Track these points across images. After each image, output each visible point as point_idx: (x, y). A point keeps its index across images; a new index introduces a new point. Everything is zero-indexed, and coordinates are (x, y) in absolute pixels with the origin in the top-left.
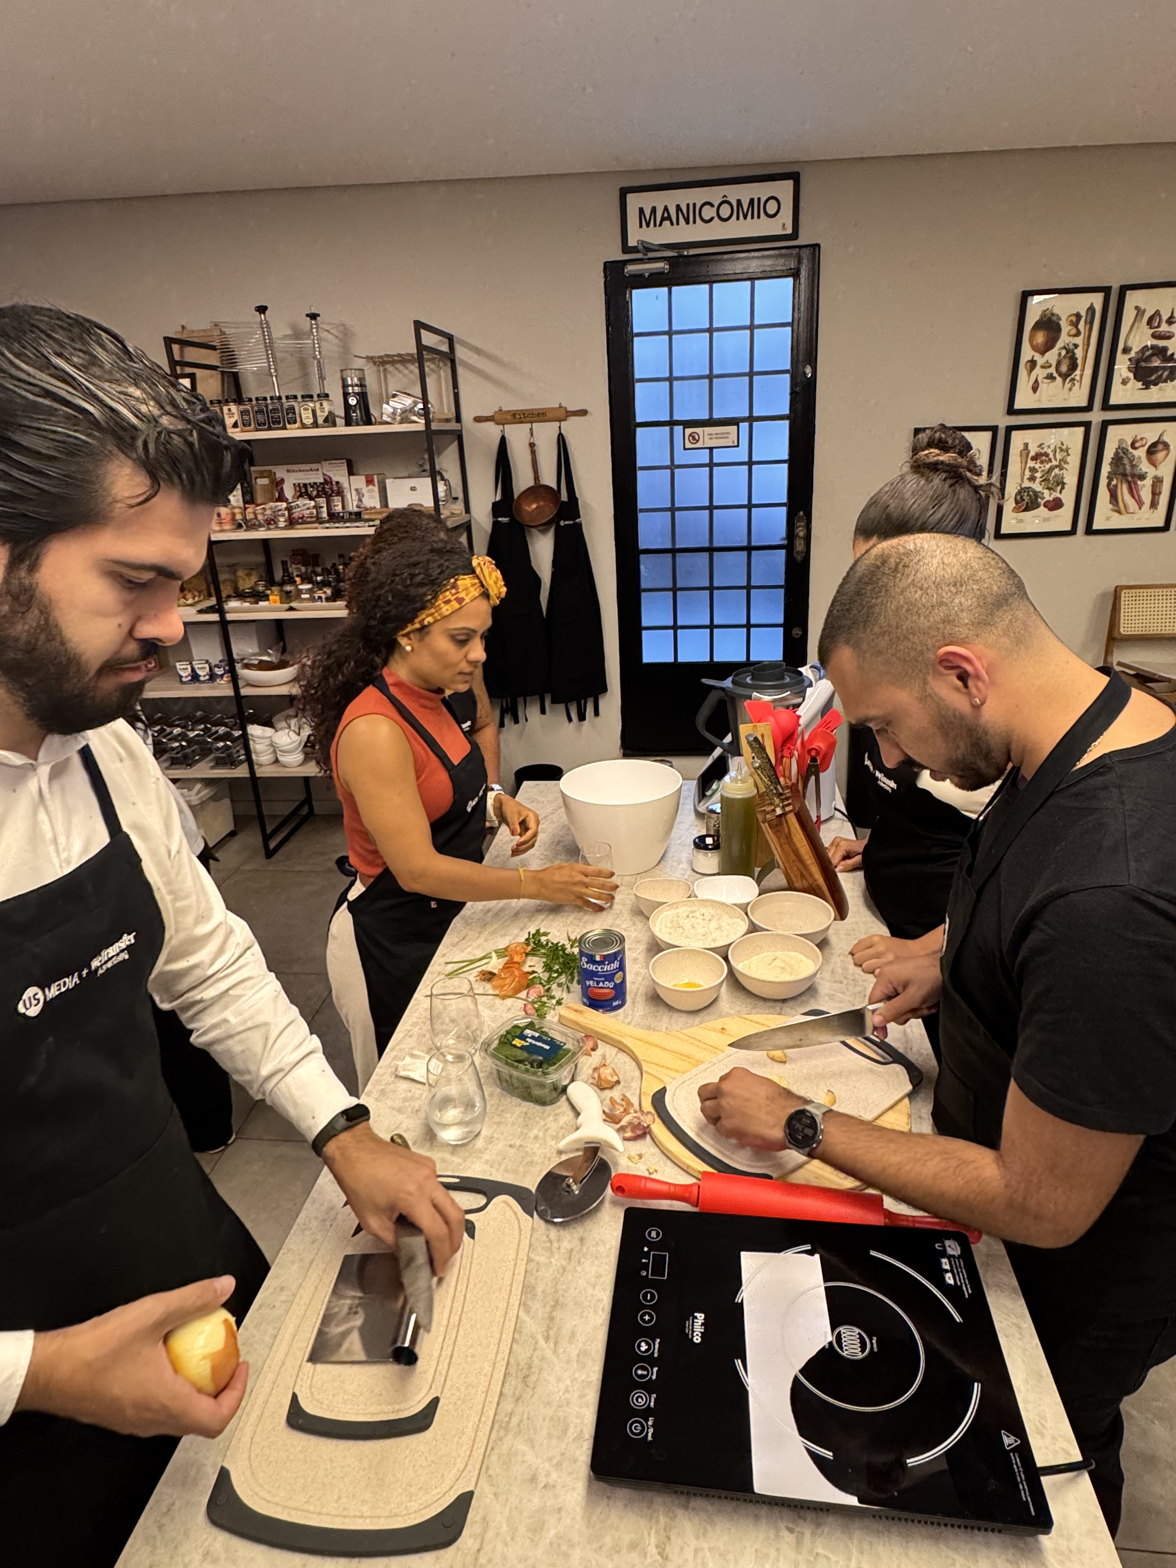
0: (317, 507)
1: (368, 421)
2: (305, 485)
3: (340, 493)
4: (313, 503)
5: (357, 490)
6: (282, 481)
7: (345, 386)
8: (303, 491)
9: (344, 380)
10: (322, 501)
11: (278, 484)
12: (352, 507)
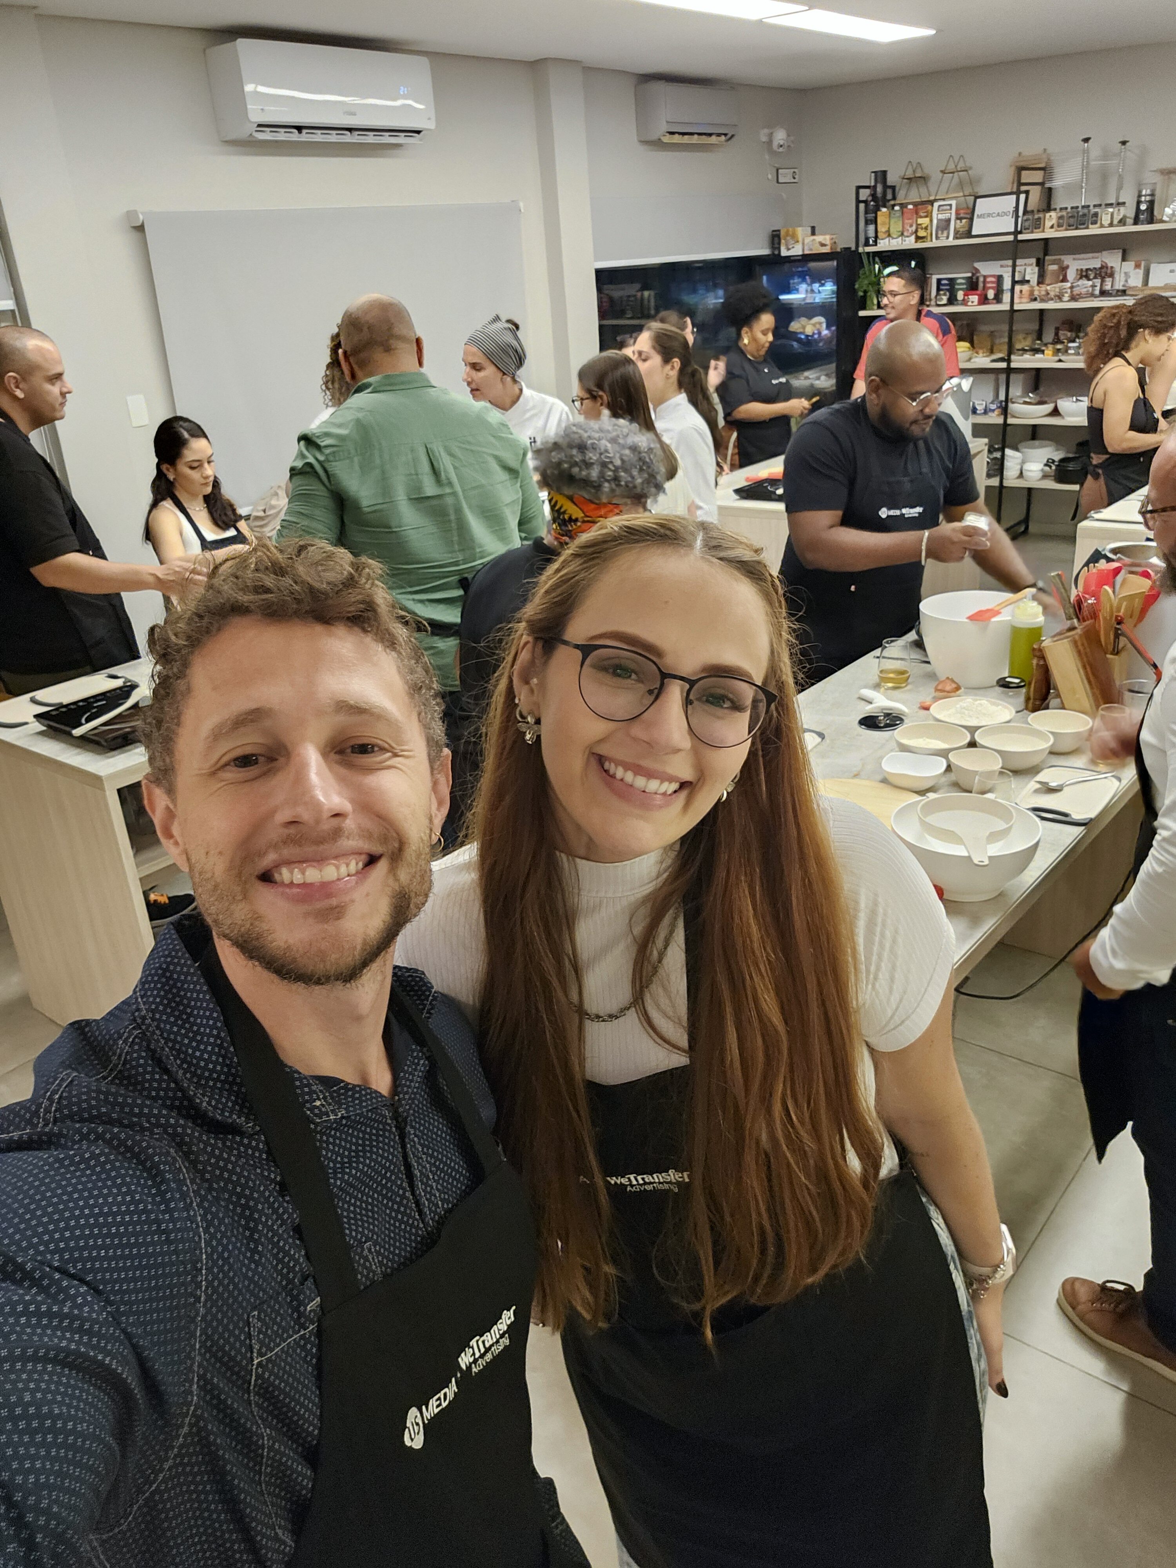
0: (1093, 286)
1: (1151, 220)
2: (1087, 270)
3: (1112, 275)
4: (1090, 283)
5: (1126, 273)
6: (1067, 267)
7: (1140, 196)
8: (1084, 274)
9: (1140, 191)
10: (1098, 282)
11: (1064, 269)
12: (1119, 286)
